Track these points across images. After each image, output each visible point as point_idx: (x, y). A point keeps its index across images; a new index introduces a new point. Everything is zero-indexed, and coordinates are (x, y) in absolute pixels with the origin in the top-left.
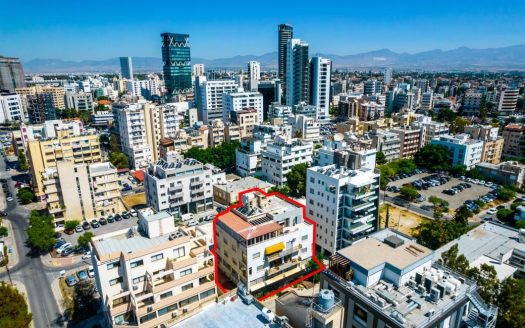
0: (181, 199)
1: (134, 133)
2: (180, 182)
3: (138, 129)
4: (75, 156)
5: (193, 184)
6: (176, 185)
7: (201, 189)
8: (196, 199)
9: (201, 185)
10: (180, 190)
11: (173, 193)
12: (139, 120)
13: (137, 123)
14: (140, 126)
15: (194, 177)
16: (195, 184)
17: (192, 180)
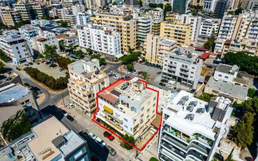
0: (174, 72)
1: (223, 31)
2: (175, 63)
3: (227, 29)
4: (175, 34)
5: (183, 68)
6: (173, 63)
7: (187, 73)
8: (183, 77)
9: (188, 71)
10: (175, 68)
11: (171, 67)
12: (230, 24)
13: (228, 25)
14: (229, 28)
15: (185, 64)
16: (184, 68)
17: (183, 66)
